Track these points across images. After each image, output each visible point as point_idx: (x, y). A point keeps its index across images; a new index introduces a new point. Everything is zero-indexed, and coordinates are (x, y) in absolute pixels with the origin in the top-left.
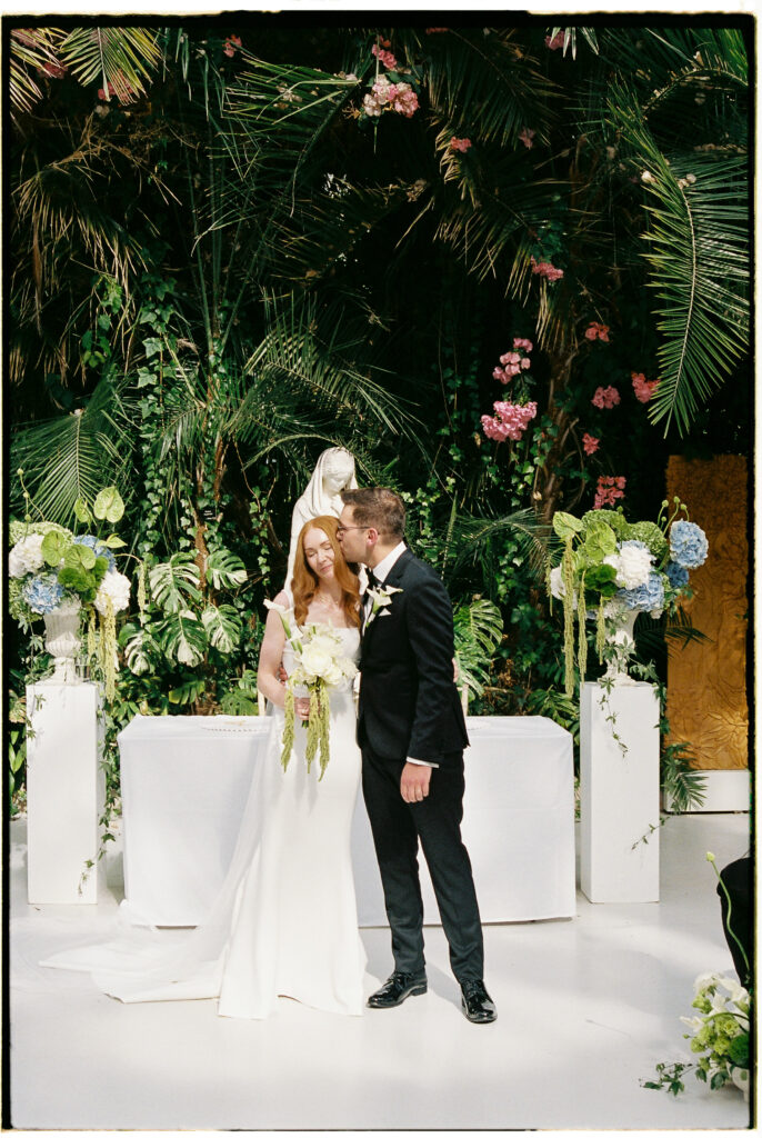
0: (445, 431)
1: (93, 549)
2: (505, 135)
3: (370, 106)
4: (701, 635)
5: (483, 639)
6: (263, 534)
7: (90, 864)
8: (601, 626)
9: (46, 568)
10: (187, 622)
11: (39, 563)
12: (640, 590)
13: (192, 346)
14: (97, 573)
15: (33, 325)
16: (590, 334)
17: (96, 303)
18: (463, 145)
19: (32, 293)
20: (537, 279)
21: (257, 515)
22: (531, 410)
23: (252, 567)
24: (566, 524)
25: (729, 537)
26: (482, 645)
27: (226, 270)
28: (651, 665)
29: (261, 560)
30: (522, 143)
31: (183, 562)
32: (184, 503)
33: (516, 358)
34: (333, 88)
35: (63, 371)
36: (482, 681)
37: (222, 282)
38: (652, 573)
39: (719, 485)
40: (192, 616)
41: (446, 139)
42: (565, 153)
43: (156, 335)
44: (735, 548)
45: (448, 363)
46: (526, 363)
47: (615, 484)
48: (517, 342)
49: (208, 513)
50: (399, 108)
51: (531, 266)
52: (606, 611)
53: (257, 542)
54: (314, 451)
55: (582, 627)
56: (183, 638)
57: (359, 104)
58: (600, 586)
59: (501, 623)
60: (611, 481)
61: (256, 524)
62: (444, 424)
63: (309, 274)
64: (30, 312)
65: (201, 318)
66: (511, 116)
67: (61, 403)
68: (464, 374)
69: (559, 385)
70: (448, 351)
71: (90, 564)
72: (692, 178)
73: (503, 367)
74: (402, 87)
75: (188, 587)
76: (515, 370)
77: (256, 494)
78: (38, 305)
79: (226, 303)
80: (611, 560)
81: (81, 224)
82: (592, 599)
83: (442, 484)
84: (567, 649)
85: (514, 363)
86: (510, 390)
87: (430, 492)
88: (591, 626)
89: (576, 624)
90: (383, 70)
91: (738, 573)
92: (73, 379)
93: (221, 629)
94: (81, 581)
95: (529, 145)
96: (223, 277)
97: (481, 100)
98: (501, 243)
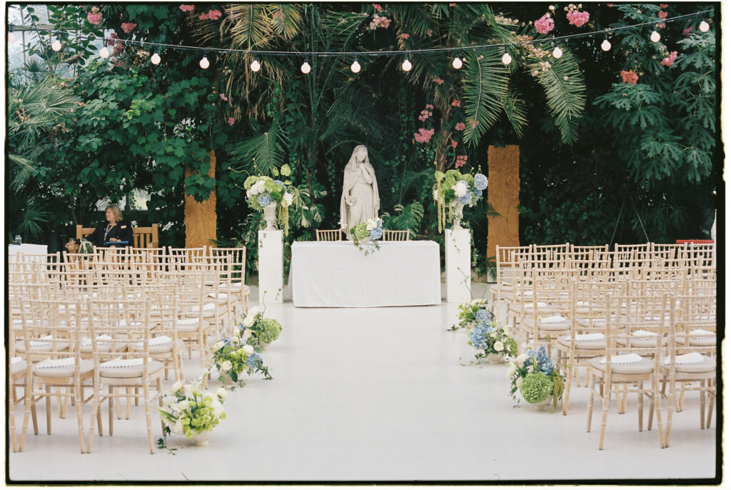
0: (401, 138)
1: (280, 185)
2: (422, 33)
3: (373, 26)
4: (498, 214)
5: (417, 217)
6: (333, 177)
7: (280, 290)
8: (450, 209)
9: (266, 191)
10: (305, 210)
11: (264, 190)
12: (464, 198)
13: (305, 106)
14: (282, 193)
15: (246, 100)
16: (454, 104)
17: (271, 92)
18: (406, 36)
19: (245, 87)
20: (434, 84)
21: (330, 170)
22: (432, 132)
23: (328, 189)
24: (439, 175)
25: (512, 177)
26: (416, 219)
27: (318, 77)
28: (468, 223)
29: (332, 187)
30: (428, 35)
31: (303, 188)
32: (303, 166)
33: (427, 112)
34: (359, 19)
35: (256, 116)
36: (415, 232)
37: (317, 82)
38: (467, 192)
39: (508, 157)
40: (307, 208)
41: (400, 33)
42: (445, 36)
43: (292, 102)
44: (514, 181)
45: (402, 112)
46: (431, 114)
47: (463, 159)
48: (428, 106)
49: (312, 169)
50: (383, 26)
51: (432, 79)
52: (452, 204)
53: (330, 180)
54: (353, 146)
55: (444, 209)
56: (303, 217)
57: (368, 25)
58: (450, 196)
59: (423, 211)
60: (462, 157)
61: (330, 174)
62: (402, 135)
63: (350, 80)
64: (245, 95)
65: (308, 95)
66: (424, 26)
67: (255, 128)
68: (409, 116)
69: (444, 120)
70: (403, 108)
71: (280, 190)
72: (482, 57)
73: (422, 116)
74: (384, 18)
75: (305, 198)
76: (426, 117)
77: (330, 162)
78: (247, 92)
79: (318, 90)
80: (453, 187)
81: (265, 63)
82: (447, 200)
83: (400, 158)
84: (439, 217)
85: (425, 115)
86: (425, 125)
87: (396, 161)
88: (447, 210)
89: (442, 209)
90: (377, 12)
91: (516, 191)
92: (260, 120)
93: (318, 213)
94: (278, 196)
95: (430, 35)
96: (317, 79)
97: (413, 18)
98: (421, 70)
